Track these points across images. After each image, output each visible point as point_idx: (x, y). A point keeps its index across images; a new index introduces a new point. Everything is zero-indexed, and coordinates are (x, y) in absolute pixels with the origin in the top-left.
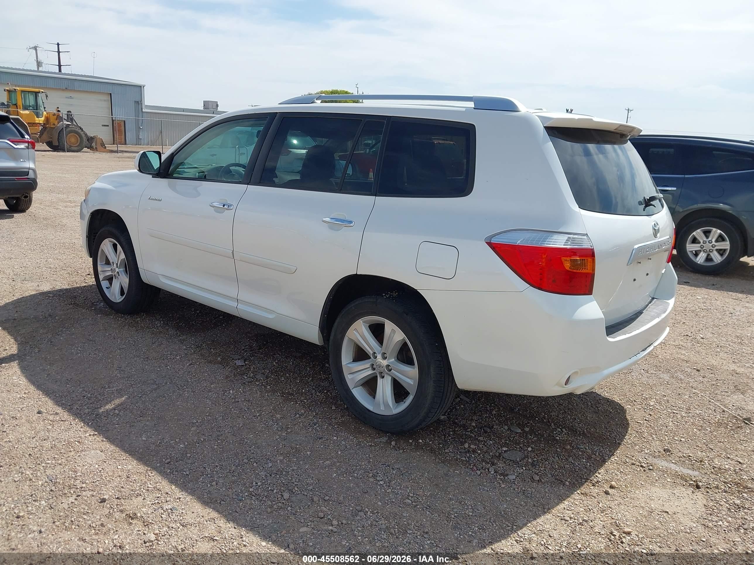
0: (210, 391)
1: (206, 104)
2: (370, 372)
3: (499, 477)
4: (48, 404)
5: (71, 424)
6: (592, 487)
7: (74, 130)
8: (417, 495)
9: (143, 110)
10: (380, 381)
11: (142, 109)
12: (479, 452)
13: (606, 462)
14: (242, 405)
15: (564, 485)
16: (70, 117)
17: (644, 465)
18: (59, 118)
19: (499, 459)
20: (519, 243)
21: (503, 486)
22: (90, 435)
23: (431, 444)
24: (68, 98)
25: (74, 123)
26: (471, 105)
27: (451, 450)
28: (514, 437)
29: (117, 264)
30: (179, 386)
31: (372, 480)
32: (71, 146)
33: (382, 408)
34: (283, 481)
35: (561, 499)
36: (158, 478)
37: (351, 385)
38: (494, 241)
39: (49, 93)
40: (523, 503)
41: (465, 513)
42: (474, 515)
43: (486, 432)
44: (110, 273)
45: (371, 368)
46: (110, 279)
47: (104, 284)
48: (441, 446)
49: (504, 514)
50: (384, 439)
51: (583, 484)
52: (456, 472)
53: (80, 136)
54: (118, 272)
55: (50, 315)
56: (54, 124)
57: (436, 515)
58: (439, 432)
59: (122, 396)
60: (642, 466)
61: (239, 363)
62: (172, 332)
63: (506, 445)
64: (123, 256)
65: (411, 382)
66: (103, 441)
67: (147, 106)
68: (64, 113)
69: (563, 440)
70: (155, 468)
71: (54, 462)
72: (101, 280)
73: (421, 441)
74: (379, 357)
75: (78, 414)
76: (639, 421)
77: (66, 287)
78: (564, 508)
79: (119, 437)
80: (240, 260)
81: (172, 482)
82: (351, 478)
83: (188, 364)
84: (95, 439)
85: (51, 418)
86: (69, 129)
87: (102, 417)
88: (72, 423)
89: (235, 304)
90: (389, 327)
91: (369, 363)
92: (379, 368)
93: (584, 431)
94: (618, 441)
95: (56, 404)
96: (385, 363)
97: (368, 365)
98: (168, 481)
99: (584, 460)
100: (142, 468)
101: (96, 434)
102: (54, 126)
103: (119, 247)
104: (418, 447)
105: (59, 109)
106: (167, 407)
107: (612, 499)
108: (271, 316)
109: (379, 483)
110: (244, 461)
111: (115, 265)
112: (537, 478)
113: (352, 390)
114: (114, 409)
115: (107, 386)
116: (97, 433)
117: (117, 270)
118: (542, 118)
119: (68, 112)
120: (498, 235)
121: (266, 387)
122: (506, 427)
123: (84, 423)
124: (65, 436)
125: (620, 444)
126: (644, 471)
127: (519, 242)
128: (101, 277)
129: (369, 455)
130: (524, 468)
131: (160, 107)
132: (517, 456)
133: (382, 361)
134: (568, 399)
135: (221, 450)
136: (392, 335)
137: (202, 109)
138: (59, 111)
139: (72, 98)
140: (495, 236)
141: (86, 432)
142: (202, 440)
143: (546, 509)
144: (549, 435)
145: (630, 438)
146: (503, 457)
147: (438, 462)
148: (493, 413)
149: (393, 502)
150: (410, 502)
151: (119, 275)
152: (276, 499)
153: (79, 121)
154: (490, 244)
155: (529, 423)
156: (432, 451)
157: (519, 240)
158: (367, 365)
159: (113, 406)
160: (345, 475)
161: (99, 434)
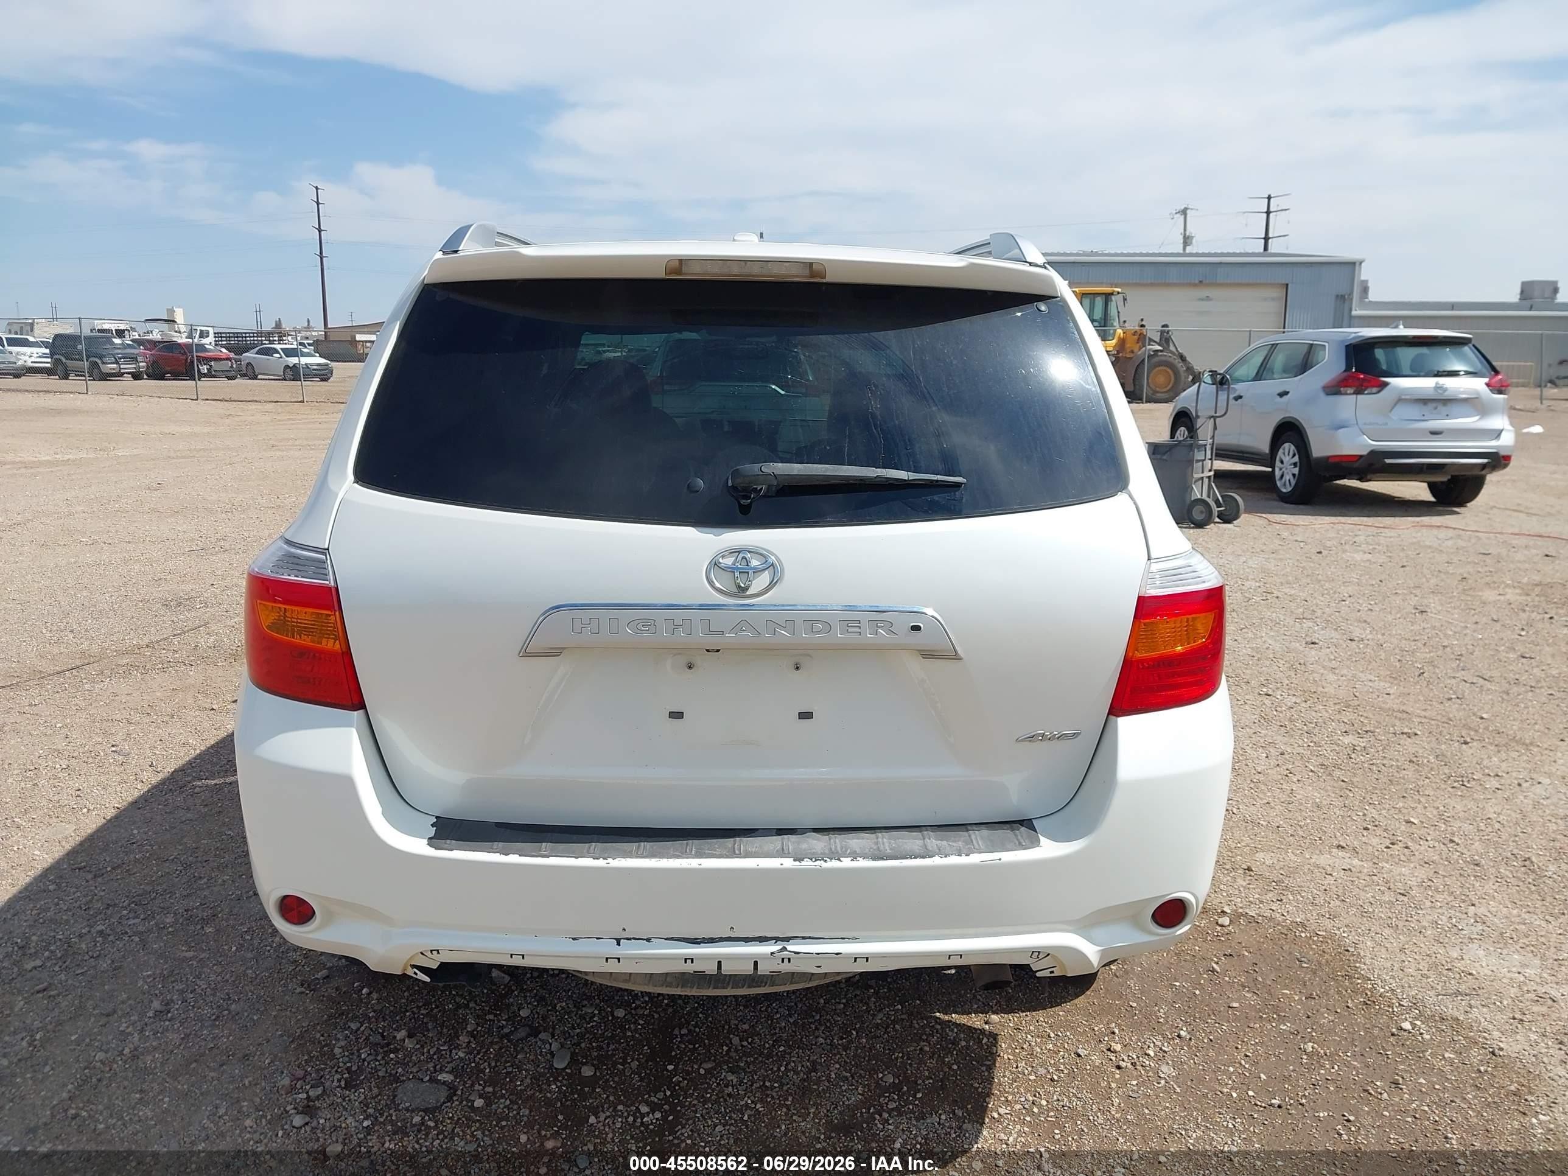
1: (1529, 289)
7: (1166, 361)
9: (1354, 312)
11: (1351, 310)
16: (1165, 338)
18: (1142, 338)
24: (1202, 300)
25: (1172, 348)
32: (1155, 392)
39: (1130, 293)
53: (1176, 373)
56: (1132, 352)
68: (1153, 331)
86: (1156, 359)
102: (1132, 355)
105: (1143, 323)
119: (1163, 326)
137: (1514, 301)
138: (1143, 326)
139: (1211, 300)
153: (1181, 344)
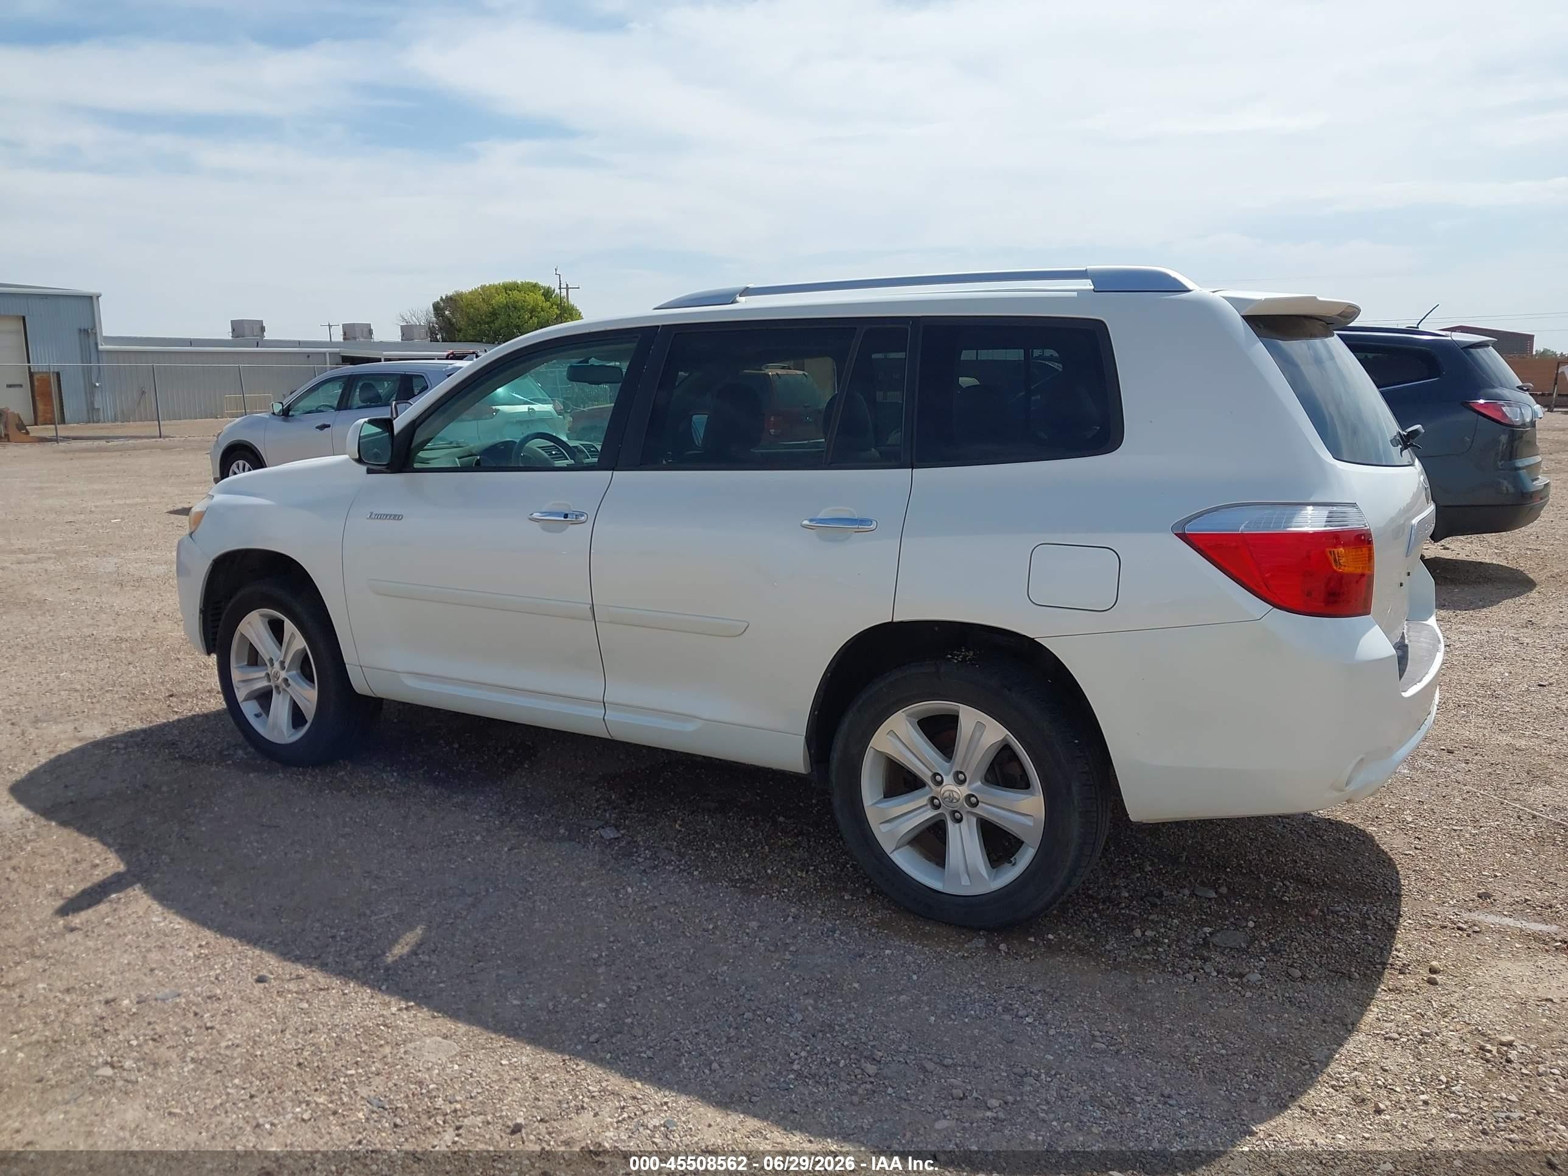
0: (585, 895)
1: (238, 327)
2: (930, 813)
3: (1229, 979)
4: (271, 963)
5: (344, 994)
6: (1401, 977)
8: (1106, 1032)
9: (100, 347)
10: (952, 828)
11: (97, 344)
12: (1166, 941)
13: (1395, 930)
14: (668, 913)
15: (1350, 978)
17: (1465, 927)
19: (1209, 948)
20: (1242, 529)
21: (1248, 994)
22: (400, 1010)
23: (1071, 940)
26: (1087, 285)
27: (1115, 945)
28: (1210, 907)
29: (282, 663)
30: (517, 893)
31: (1007, 1017)
33: (965, 881)
34: (845, 1043)
35: (1364, 1005)
36: (598, 1072)
37: (887, 846)
38: (1189, 529)
40: (1301, 1020)
41: (1214, 1053)
42: (1230, 1053)
43: (1154, 905)
44: (265, 683)
45: (929, 806)
46: (264, 698)
47: (250, 709)
48: (1092, 940)
49: (1282, 1043)
50: (980, 943)
51: (1381, 974)
52: (1149, 981)
54: (286, 680)
55: (146, 786)
57: (1166, 1062)
58: (1072, 917)
59: (412, 928)
60: (1459, 928)
61: (609, 833)
62: (429, 791)
63: (1204, 923)
64: (299, 643)
65: (1029, 822)
66: (434, 1017)
67: (106, 338)
69: (1298, 901)
70: (577, 1055)
71: (360, 1071)
72: (240, 699)
73: (1051, 936)
74: (948, 780)
75: (345, 972)
76: (1407, 852)
77: (138, 726)
78: (1378, 1019)
79: (462, 1006)
80: (610, 622)
81: (630, 1074)
82: (966, 1020)
83: (506, 849)
84: (415, 1016)
85: (292, 986)
87: (400, 972)
88: (346, 991)
89: (598, 713)
90: (969, 718)
91: (925, 795)
92: (952, 804)
93: (1323, 880)
94: (1394, 892)
95: (285, 960)
96: (963, 791)
97: (924, 801)
98: (619, 1075)
99: (1358, 932)
100: (553, 1059)
101: (412, 1007)
103: (289, 626)
104: (1052, 949)
106: (521, 936)
107: (1446, 992)
108: (690, 727)
109: (1025, 1022)
110: (745, 1016)
111: (277, 665)
112: (1297, 973)
113: (891, 856)
114: (414, 953)
115: (368, 912)
116: (412, 1004)
117: (283, 674)
118: (1234, 301)
120: (1195, 518)
121: (691, 874)
122: (1187, 892)
123: (372, 987)
124: (344, 1018)
125: (1399, 895)
126: (1469, 935)
127: (1242, 527)
128: (241, 694)
129: (973, 975)
130: (1264, 959)
131: (135, 338)
132: (1239, 939)
133: (955, 789)
134: (1260, 827)
135: (683, 1002)
136: (978, 734)
137: (229, 337)
140: (1190, 521)
141: (387, 1005)
142: (635, 988)
143: (1350, 1027)
144: (1268, 896)
145: (1409, 883)
146: (1214, 945)
147: (1107, 970)
148: (1146, 870)
149: (1071, 1051)
150: (1103, 1046)
151: (288, 685)
152: (853, 1077)
154: (1183, 537)
155: (1219, 879)
156: (1081, 950)
157: (1243, 524)
158: (921, 800)
159: (407, 949)
160: (953, 1016)
161: (418, 1004)
